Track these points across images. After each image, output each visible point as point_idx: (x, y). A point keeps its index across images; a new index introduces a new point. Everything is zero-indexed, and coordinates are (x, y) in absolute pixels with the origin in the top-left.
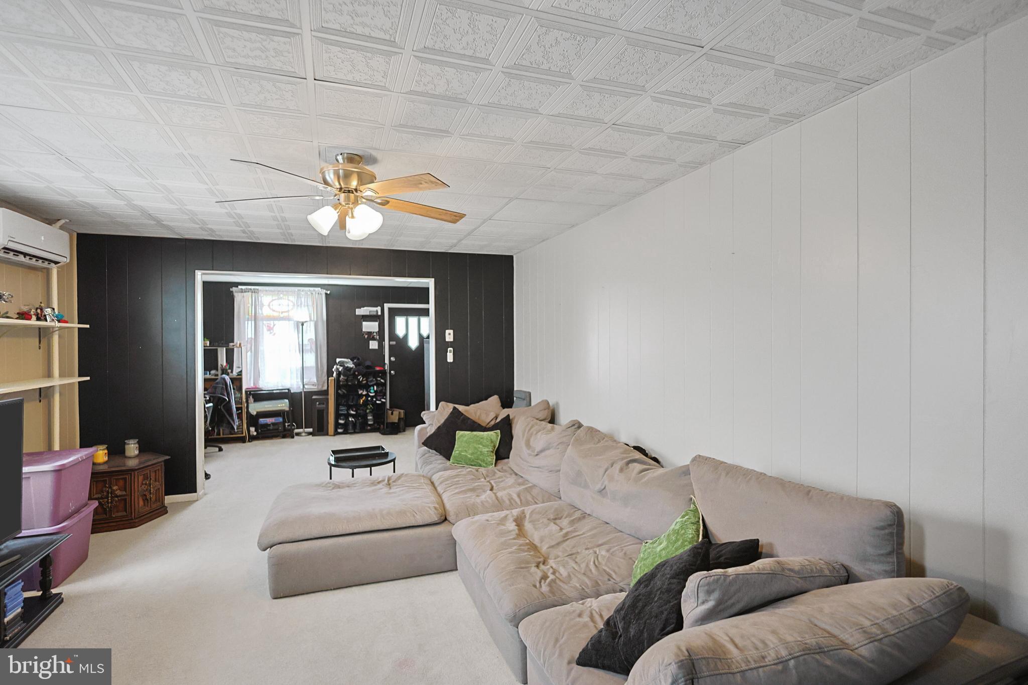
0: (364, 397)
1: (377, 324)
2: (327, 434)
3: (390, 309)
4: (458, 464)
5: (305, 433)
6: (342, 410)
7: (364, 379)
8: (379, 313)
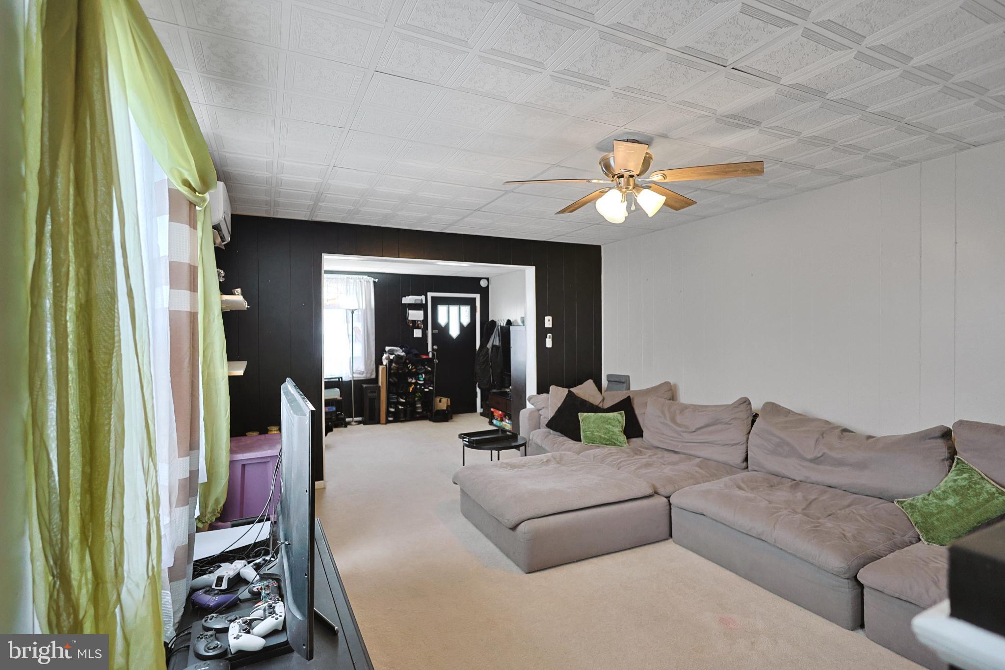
0: (413, 386)
1: (421, 313)
2: (378, 422)
3: (433, 298)
4: (592, 443)
5: (355, 422)
6: (392, 398)
7: (413, 367)
8: (424, 302)
